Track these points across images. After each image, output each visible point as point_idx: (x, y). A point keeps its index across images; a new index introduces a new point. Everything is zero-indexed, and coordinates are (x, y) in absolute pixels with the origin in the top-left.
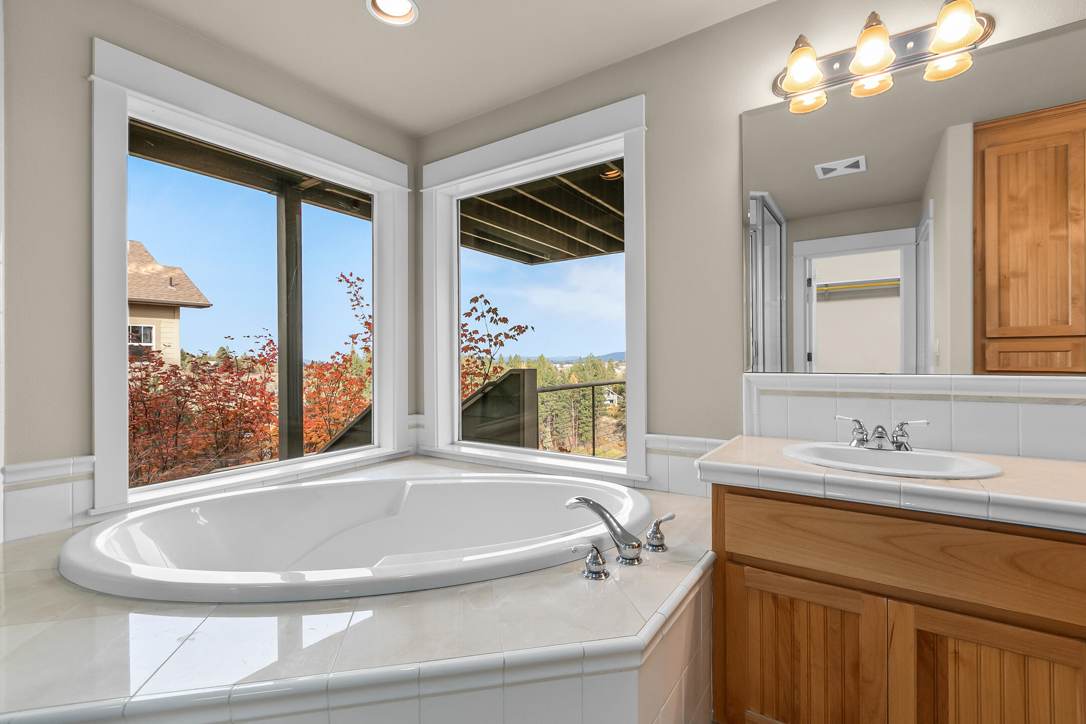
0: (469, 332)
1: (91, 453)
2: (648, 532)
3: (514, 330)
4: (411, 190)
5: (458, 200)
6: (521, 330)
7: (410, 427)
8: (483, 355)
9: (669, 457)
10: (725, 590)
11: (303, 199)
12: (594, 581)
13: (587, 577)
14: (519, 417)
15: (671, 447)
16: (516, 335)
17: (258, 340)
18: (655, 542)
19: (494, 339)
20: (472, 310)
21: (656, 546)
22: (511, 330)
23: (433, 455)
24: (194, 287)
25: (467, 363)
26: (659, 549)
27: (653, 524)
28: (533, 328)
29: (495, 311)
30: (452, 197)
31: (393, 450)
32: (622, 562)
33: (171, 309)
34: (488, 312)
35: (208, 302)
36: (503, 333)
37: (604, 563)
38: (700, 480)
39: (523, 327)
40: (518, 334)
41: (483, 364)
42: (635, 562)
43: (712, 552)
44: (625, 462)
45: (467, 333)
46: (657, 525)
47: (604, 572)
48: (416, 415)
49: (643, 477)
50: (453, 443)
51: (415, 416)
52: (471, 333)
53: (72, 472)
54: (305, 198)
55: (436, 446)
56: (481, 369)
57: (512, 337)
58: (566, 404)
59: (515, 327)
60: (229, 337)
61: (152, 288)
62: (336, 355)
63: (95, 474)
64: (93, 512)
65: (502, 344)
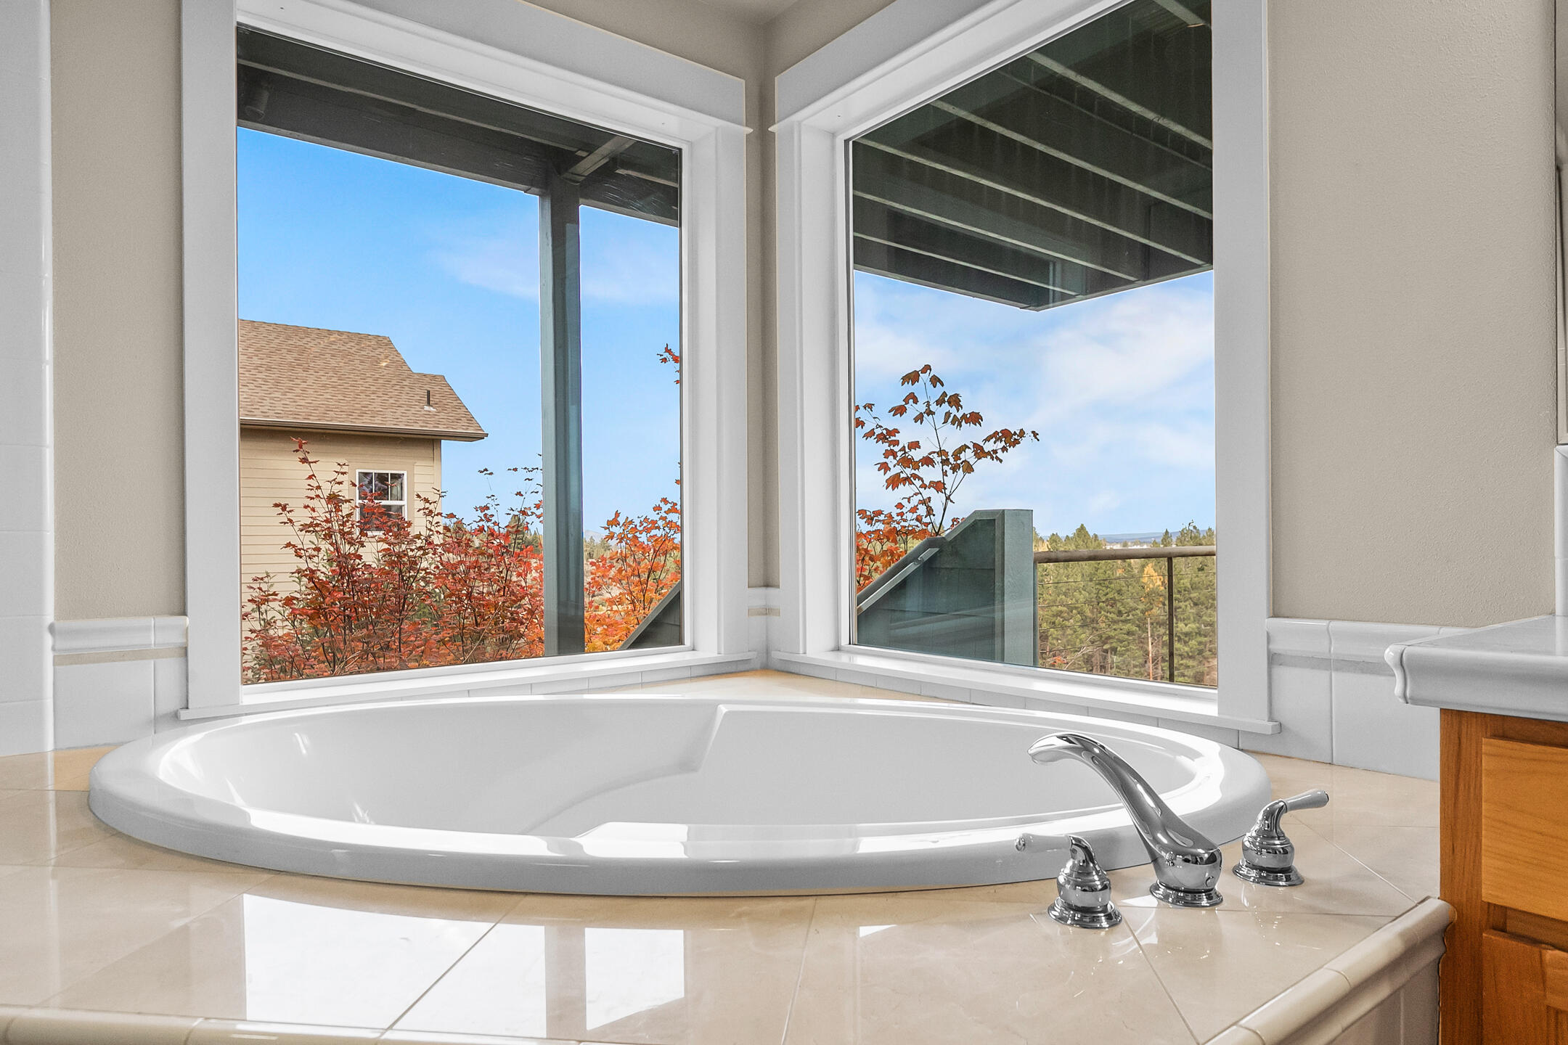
0: (901, 446)
1: (184, 613)
2: (1248, 834)
3: (994, 439)
4: (751, 130)
5: (846, 142)
6: (1009, 438)
7: (751, 612)
8: (930, 492)
9: (1333, 674)
10: (1479, 1013)
11: (582, 197)
12: (1077, 929)
13: (1061, 919)
14: (993, 611)
15: (1339, 649)
16: (1000, 451)
17: (530, 475)
18: (1266, 860)
19: (952, 460)
20: (906, 401)
21: (1269, 870)
22: (988, 439)
23: (792, 669)
24: (461, 405)
25: (899, 511)
26: (1276, 879)
27: (1262, 812)
28: (1035, 434)
29: (955, 401)
30: (833, 135)
31: (717, 655)
32: (1166, 897)
33: (428, 442)
34: (940, 402)
35: (481, 430)
36: (971, 445)
37: (1105, 887)
38: (1401, 701)
39: (1015, 433)
40: (1004, 449)
41: (930, 512)
42: (1200, 899)
43: (1441, 902)
44: (1216, 691)
45: (896, 449)
46: (1274, 816)
47: (1105, 910)
48: (764, 589)
49: (1261, 723)
50: (838, 649)
51: (762, 591)
52: (904, 447)
53: (153, 643)
54: (586, 196)
55: (801, 651)
56: (927, 524)
57: (993, 455)
58: (1134, 628)
59: (996, 433)
60: (486, 470)
61: (402, 410)
62: (662, 505)
63: (189, 647)
64: (184, 715)
65: (969, 468)
